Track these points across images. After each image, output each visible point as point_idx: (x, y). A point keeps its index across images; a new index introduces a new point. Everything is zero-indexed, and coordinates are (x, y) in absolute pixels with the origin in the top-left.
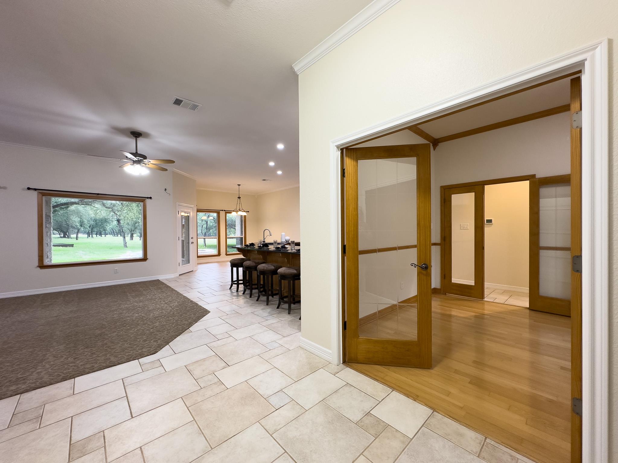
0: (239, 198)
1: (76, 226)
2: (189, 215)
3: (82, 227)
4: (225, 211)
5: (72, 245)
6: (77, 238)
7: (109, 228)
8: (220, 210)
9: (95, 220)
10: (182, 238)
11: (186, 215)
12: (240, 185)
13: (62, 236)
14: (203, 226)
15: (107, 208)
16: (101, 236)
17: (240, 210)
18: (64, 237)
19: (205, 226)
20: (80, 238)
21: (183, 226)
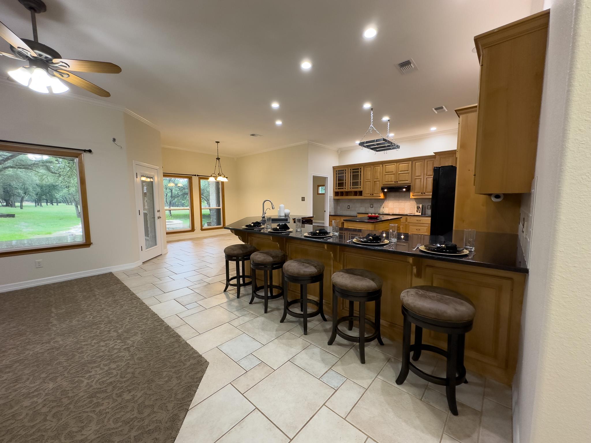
0: (218, 159)
1: (18, 193)
2: (152, 180)
3: (26, 194)
4: (199, 176)
5: (13, 216)
6: (21, 207)
7: (58, 195)
8: (193, 175)
9: (41, 187)
10: (144, 209)
11: (148, 180)
12: (219, 142)
13: (5, 204)
14: (167, 194)
15: (52, 173)
16: (53, 205)
17: (220, 175)
18: (7, 205)
19: (169, 194)
20: (26, 206)
21: (145, 194)
